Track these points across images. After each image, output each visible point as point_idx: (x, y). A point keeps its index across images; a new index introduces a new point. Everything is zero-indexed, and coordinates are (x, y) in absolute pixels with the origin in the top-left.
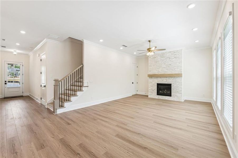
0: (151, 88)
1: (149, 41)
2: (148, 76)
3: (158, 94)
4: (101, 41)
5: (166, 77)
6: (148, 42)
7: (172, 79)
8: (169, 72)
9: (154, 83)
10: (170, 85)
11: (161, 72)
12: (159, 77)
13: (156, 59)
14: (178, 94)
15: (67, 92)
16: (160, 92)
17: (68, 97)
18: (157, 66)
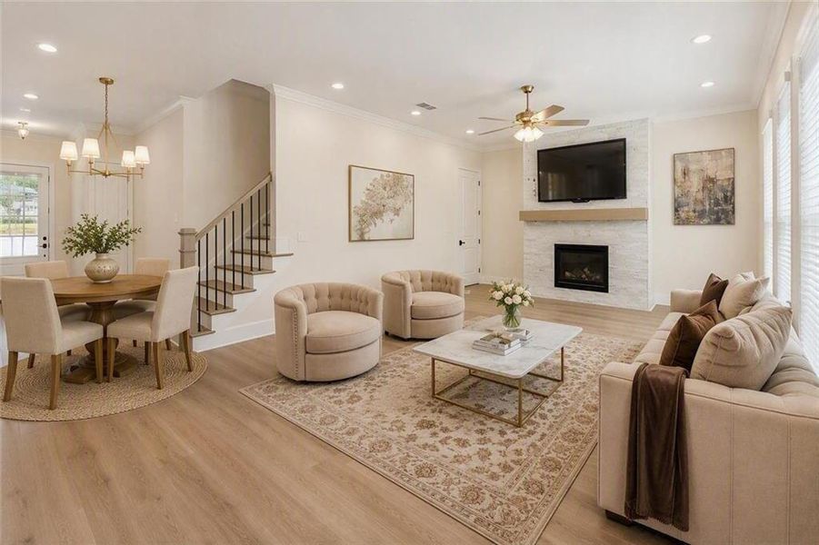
0: (533, 262)
1: (526, 90)
2: (520, 215)
4: (338, 86)
5: (589, 222)
6: (522, 92)
7: (611, 227)
9: (542, 241)
10: (603, 251)
12: (562, 222)
15: (221, 277)
17: (221, 295)
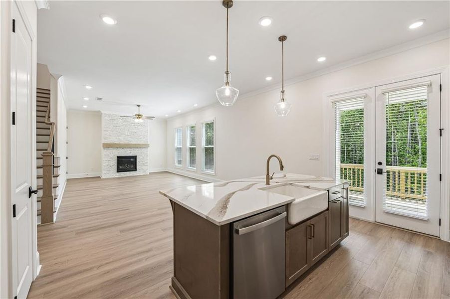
0: (107, 164)
1: (139, 106)
2: (103, 145)
3: (119, 171)
5: (130, 148)
7: (138, 150)
8: (134, 142)
9: (111, 155)
10: (135, 157)
11: (123, 140)
12: (120, 148)
13: (115, 122)
14: (144, 167)
16: (121, 167)
18: (117, 132)
